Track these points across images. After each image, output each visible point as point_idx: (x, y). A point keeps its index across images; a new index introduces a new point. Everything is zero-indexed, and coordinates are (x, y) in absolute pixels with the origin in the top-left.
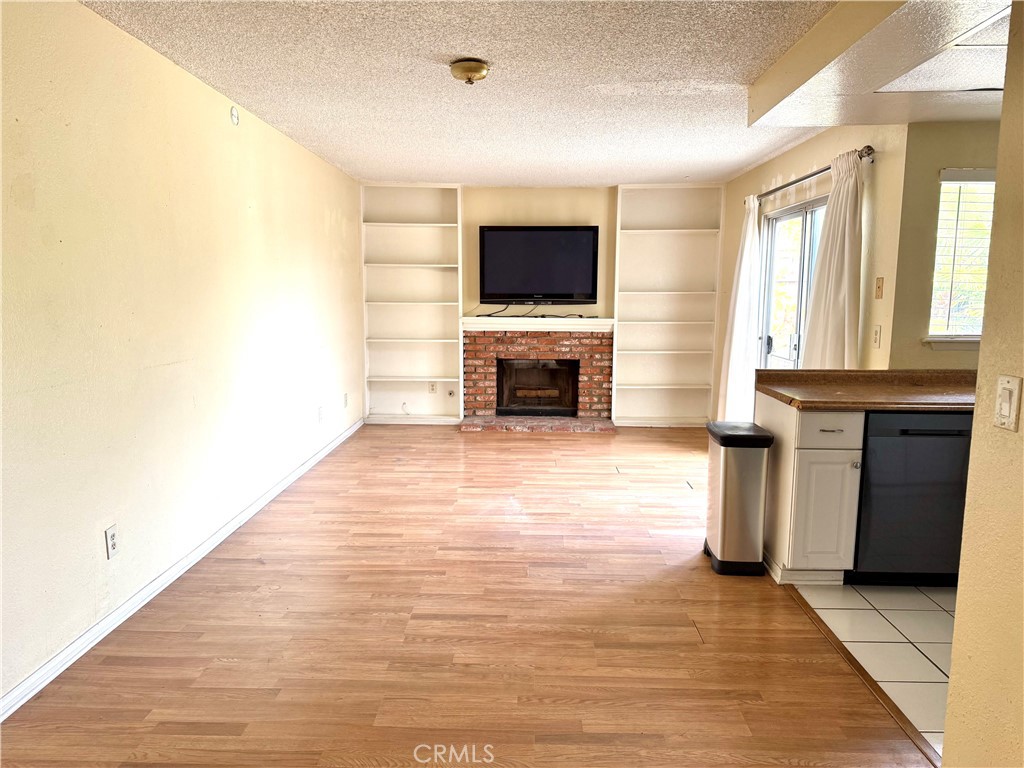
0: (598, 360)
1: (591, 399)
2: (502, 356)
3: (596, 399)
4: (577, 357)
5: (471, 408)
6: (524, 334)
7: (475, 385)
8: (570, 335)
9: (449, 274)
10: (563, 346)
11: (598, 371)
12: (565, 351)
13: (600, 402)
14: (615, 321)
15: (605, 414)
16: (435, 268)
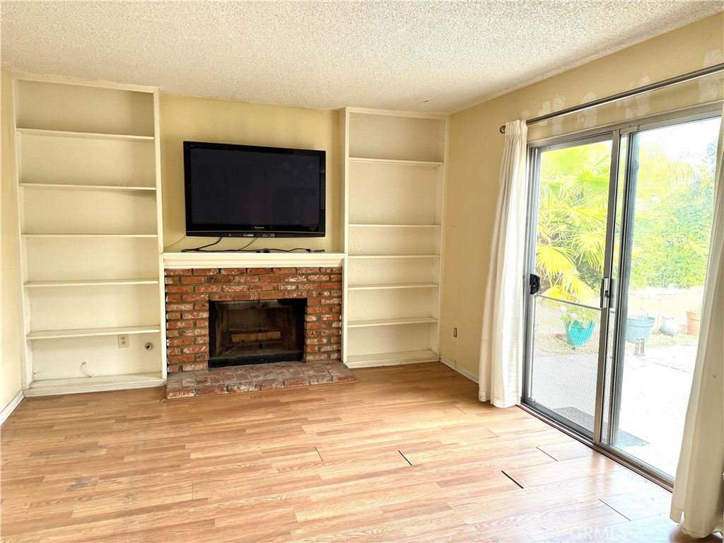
0: (327, 298)
1: (320, 341)
2: (216, 298)
3: (325, 340)
4: (304, 295)
5: (176, 363)
6: (243, 272)
7: (181, 335)
8: (296, 271)
9: (142, 199)
10: (288, 283)
11: (327, 309)
12: (291, 289)
13: (329, 343)
14: (345, 256)
15: (335, 356)
16: (124, 191)
